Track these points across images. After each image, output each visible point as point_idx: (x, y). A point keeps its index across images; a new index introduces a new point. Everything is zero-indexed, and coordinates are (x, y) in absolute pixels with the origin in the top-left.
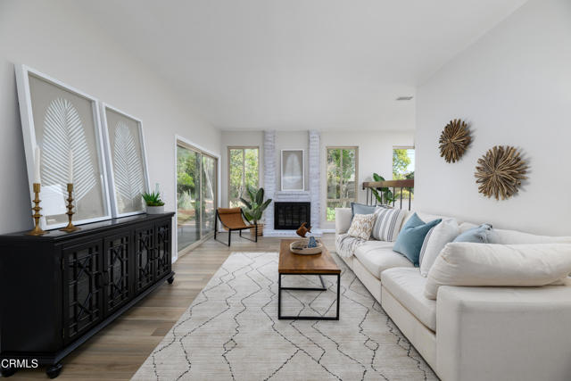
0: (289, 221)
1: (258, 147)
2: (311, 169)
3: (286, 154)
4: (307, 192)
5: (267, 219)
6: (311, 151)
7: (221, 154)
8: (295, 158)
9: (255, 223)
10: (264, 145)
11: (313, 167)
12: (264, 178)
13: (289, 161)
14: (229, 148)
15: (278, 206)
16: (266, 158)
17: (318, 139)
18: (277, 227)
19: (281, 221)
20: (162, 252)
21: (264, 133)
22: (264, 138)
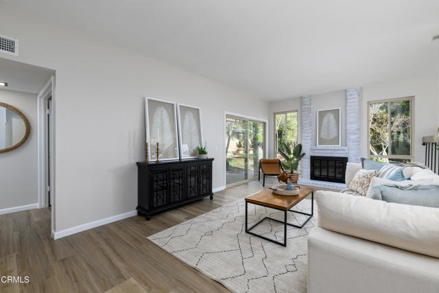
0: (324, 173)
1: (297, 111)
2: (348, 126)
3: (322, 114)
4: (343, 148)
5: (304, 170)
6: (347, 108)
7: (269, 119)
8: (332, 117)
9: (292, 173)
10: (301, 108)
11: (351, 123)
12: (302, 136)
13: (325, 120)
14: (275, 114)
15: (314, 160)
16: (303, 118)
17: (357, 96)
18: (313, 177)
19: (317, 173)
20: (205, 181)
21: (301, 98)
22: (301, 103)
